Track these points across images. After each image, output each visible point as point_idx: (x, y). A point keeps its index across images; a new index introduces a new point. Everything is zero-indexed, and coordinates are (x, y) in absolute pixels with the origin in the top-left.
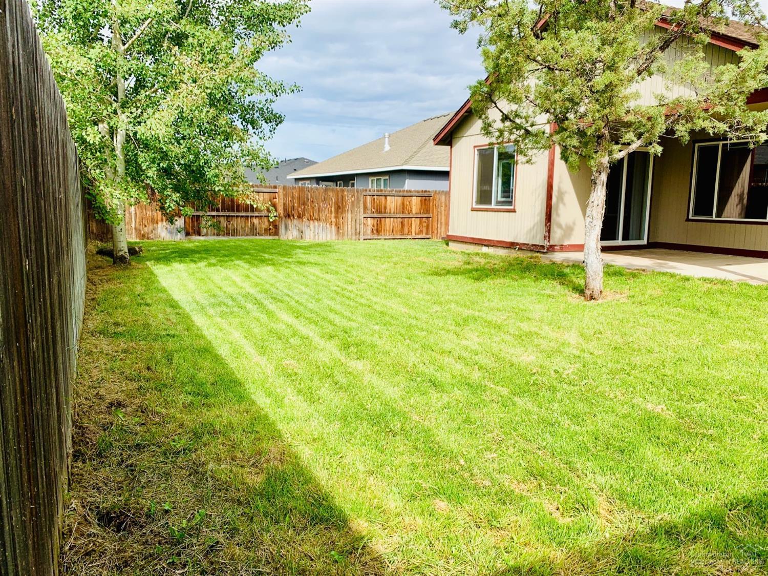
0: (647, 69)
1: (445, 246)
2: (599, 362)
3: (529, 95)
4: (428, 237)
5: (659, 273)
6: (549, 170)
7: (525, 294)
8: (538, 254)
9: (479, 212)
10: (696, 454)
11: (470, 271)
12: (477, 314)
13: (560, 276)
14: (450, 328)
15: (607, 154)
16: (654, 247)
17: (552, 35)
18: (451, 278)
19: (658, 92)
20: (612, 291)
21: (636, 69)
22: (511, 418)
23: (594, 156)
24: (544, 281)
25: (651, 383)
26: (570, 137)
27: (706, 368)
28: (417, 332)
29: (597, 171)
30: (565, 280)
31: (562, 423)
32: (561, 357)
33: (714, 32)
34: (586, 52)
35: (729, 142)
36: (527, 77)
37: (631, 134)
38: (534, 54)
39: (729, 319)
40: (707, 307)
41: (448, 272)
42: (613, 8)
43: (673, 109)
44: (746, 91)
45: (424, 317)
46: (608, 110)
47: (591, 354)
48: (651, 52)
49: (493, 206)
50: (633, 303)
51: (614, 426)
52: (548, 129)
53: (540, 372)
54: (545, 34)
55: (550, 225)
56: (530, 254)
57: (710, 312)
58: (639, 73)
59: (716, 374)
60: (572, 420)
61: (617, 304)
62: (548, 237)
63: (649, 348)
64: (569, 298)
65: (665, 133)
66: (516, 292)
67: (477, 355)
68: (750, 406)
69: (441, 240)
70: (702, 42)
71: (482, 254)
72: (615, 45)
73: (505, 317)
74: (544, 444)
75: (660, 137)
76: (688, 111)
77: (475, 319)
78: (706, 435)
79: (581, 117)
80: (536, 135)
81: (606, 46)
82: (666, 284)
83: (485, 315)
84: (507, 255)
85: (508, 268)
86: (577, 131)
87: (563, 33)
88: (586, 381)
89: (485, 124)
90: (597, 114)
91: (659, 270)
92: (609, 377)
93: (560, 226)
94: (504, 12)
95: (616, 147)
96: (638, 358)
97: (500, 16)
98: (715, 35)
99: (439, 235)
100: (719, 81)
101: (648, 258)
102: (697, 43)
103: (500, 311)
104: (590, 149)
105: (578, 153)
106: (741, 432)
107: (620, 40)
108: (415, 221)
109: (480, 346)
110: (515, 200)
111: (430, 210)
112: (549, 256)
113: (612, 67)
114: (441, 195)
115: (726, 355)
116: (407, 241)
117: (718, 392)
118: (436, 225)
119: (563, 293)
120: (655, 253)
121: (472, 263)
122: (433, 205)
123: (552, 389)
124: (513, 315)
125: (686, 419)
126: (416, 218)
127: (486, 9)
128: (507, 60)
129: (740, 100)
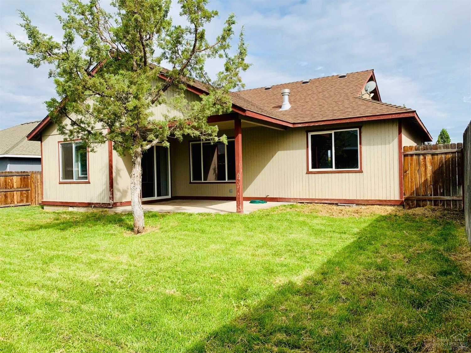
0: (157, 100)
1: (41, 209)
2: (140, 271)
3: (89, 110)
4: (28, 204)
6: (109, 157)
7: (97, 235)
8: (107, 209)
9: (64, 185)
11: (58, 225)
12: (60, 253)
13: (120, 221)
14: (38, 266)
15: (140, 146)
16: (176, 199)
17: (100, 76)
18: (43, 231)
19: (165, 114)
20: (151, 226)
21: (151, 100)
23: (132, 147)
24: (109, 225)
25: (169, 277)
26: (118, 136)
27: (198, 263)
28: (9, 274)
29: (135, 157)
30: (122, 223)
31: (114, 315)
32: (116, 272)
33: (188, 84)
34: (120, 87)
36: (86, 99)
37: (152, 135)
38: (88, 85)
39: (210, 234)
40: (200, 229)
41: (41, 227)
42: (135, 65)
43: (172, 122)
44: (206, 116)
45: (16, 261)
46: (136, 122)
47: (136, 266)
48: (159, 92)
49: (74, 180)
50: (162, 232)
51: (146, 308)
52: (105, 132)
53: (101, 284)
55: (113, 190)
56: (101, 210)
57: (201, 231)
58: (153, 102)
59: (203, 265)
60: (120, 311)
61: (153, 234)
62: (112, 198)
63: (169, 257)
64: (124, 234)
65: (170, 136)
66: (90, 235)
67: (57, 282)
68: (218, 279)
69: (38, 205)
70: (183, 89)
71: (68, 212)
72: (137, 85)
73: (81, 252)
74: (100, 332)
75: (168, 138)
76: (180, 124)
77: (58, 257)
78: (196, 301)
80: (96, 135)
81: (133, 85)
82: (180, 219)
83: (67, 253)
84: (86, 211)
85: (86, 220)
86: (120, 133)
87: (106, 75)
88: (131, 284)
89: (60, 126)
90: (130, 123)
91: (177, 212)
92: (145, 279)
93: (119, 190)
95: (144, 143)
96: (163, 264)
97: (63, 59)
98: (189, 86)
99: (37, 202)
100: (193, 110)
101: (172, 205)
102: (180, 89)
103: (78, 249)
104: (129, 144)
105: (122, 146)
106: (214, 295)
107: (139, 82)
108: (16, 193)
109: (60, 275)
110: (89, 175)
111: (28, 185)
112: (113, 209)
113: (136, 97)
114: (37, 174)
115: (208, 253)
116: (9, 208)
117: (203, 275)
118: (34, 195)
119: (121, 232)
120: (175, 202)
121: (60, 219)
122: (31, 182)
123: (109, 294)
124: (87, 250)
125: (187, 294)
126: (17, 191)
127: (54, 54)
128: (70, 87)
129: (203, 119)
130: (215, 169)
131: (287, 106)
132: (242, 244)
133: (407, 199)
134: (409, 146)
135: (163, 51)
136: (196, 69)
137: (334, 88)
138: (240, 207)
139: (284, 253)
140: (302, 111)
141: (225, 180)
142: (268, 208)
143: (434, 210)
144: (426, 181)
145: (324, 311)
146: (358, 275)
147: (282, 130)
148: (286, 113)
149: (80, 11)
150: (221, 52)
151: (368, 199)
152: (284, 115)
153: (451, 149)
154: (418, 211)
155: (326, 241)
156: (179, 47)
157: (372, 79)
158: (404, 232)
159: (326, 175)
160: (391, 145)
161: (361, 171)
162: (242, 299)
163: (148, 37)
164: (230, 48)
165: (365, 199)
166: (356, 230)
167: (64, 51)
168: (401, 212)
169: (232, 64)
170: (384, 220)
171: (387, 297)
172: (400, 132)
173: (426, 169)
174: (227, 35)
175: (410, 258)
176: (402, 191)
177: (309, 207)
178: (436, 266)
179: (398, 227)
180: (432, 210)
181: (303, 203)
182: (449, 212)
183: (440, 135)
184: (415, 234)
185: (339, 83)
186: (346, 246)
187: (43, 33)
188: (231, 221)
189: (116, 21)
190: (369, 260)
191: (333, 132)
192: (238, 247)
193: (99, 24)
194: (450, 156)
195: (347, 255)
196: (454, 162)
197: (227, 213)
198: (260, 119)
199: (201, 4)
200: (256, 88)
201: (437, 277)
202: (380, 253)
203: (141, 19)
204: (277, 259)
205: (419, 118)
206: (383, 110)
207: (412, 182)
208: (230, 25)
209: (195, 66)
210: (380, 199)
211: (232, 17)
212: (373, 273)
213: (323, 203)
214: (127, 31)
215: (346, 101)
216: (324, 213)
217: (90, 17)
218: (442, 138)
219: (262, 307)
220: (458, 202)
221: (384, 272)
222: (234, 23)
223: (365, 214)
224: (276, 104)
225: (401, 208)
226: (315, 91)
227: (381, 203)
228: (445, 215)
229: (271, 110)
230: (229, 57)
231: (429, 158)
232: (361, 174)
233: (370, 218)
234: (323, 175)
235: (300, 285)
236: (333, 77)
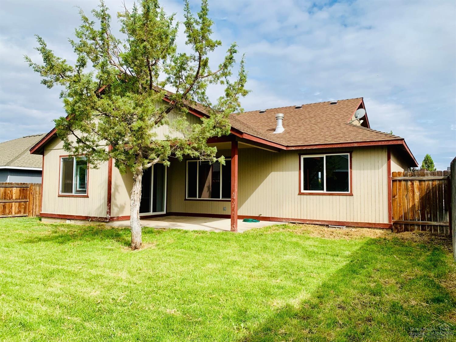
0: (160, 121)
1: (38, 221)
2: (140, 288)
3: (94, 129)
4: (25, 215)
5: (173, 230)
6: (109, 172)
7: (95, 250)
8: (104, 223)
9: (63, 198)
10: (193, 335)
11: (57, 238)
12: (60, 267)
13: (117, 236)
14: (39, 280)
15: (141, 165)
16: (170, 215)
17: (108, 98)
18: (42, 244)
19: (167, 134)
20: (147, 243)
21: (154, 121)
22: (82, 338)
23: (134, 165)
24: (106, 240)
25: (169, 296)
26: (120, 154)
27: (196, 282)
28: (11, 288)
29: (136, 174)
30: (120, 238)
31: (116, 334)
32: (117, 289)
33: (190, 107)
34: (127, 109)
35: (200, 160)
36: (93, 119)
37: (154, 154)
38: (96, 106)
39: (206, 252)
40: (196, 247)
41: (40, 240)
42: (141, 88)
43: (174, 143)
44: (206, 137)
45: (18, 274)
46: (140, 141)
47: (135, 284)
48: (162, 113)
49: (73, 194)
50: (159, 249)
51: (148, 328)
52: (107, 149)
53: (102, 301)
54: (103, 96)
55: (110, 205)
56: (98, 224)
57: (197, 249)
58: (156, 123)
59: (201, 285)
60: (123, 330)
61: (150, 250)
62: (109, 212)
63: (167, 275)
64: (122, 249)
65: (171, 155)
66: (88, 249)
67: (59, 297)
68: (217, 300)
69: (35, 217)
70: (185, 112)
71: (66, 225)
72: (142, 107)
73: (80, 267)
75: (169, 157)
76: (181, 145)
77: (59, 271)
78: (197, 322)
79: (126, 143)
80: (99, 152)
81: (138, 107)
82: (176, 236)
83: (66, 268)
84: (83, 225)
85: (84, 234)
86: (123, 151)
87: (114, 97)
88: (132, 302)
89: (66, 143)
90: (134, 143)
91: (172, 228)
92: (145, 297)
93: (116, 206)
94: (77, 80)
95: (146, 161)
96: (162, 282)
97: (74, 82)
98: (190, 109)
99: (34, 213)
100: (194, 132)
101: (167, 221)
102: (183, 112)
103: (77, 263)
104: (131, 162)
105: (125, 163)
106: (214, 316)
107: (145, 105)
108: (15, 204)
109: (62, 290)
110: (88, 190)
111: (27, 197)
112: (110, 224)
113: (141, 119)
114: (36, 186)
115: (206, 272)
116: (7, 219)
117: (202, 295)
118: (32, 206)
119: (118, 247)
120: (170, 219)
121: (58, 232)
122: (29, 193)
123: (111, 312)
124: (86, 265)
125: (187, 314)
126: (16, 202)
127: (66, 77)
128: (79, 107)
129: (203, 141)
130: (209, 187)
131: (280, 129)
132: (238, 264)
133: (395, 223)
134: (397, 172)
135: (168, 76)
136: (198, 93)
137: (325, 114)
138: (235, 226)
139: (280, 274)
140: (295, 134)
141: (220, 198)
142: (261, 227)
143: (421, 235)
144: (414, 206)
145: (323, 336)
146: (353, 300)
147: (276, 152)
148: (279, 136)
149: (91, 36)
150: (223, 79)
151: (358, 222)
152: (278, 138)
153: (438, 176)
154: (407, 235)
155: (320, 263)
156: (183, 72)
157: (362, 106)
158: (395, 256)
159: (318, 196)
160: (380, 170)
161: (351, 195)
162: (241, 321)
163: (154, 62)
164: (231, 75)
165: (355, 221)
166: (347, 253)
167: (76, 73)
168: (391, 236)
169: (232, 90)
170: (374, 243)
171: (383, 324)
172: (389, 159)
173: (413, 195)
174: (229, 63)
175: (402, 283)
176: (391, 216)
177: (301, 228)
178: (428, 293)
179: (389, 251)
180: (419, 235)
181: (295, 223)
182: (436, 237)
183: (424, 160)
184: (405, 259)
185: (330, 109)
186: (339, 269)
187: (57, 57)
188: (226, 240)
189: (125, 47)
190: (363, 285)
191: (324, 156)
192: (234, 267)
193: (108, 48)
194: (437, 183)
195: (341, 278)
196: (441, 189)
197: (222, 231)
198: (256, 142)
199: (206, 34)
200: (251, 111)
201: (430, 304)
202: (372, 277)
203: (149, 47)
204: (273, 280)
205: (407, 146)
206: (373, 137)
207: (400, 207)
208: (231, 54)
209: (198, 90)
210: (370, 222)
211: (234, 46)
212: (367, 297)
213: (314, 224)
214: (135, 56)
215: (337, 127)
216: (315, 235)
217: (101, 42)
218: (426, 163)
219: (261, 330)
220: (444, 228)
221: (378, 297)
222: (235, 52)
223: (355, 237)
224: (270, 127)
225: (390, 232)
226: (308, 116)
227: (371, 226)
228: (432, 240)
229: (265, 132)
230: (230, 83)
231: (416, 184)
232: (351, 197)
233: (361, 241)
234: (315, 197)
235: (297, 308)
236: (325, 103)
